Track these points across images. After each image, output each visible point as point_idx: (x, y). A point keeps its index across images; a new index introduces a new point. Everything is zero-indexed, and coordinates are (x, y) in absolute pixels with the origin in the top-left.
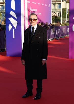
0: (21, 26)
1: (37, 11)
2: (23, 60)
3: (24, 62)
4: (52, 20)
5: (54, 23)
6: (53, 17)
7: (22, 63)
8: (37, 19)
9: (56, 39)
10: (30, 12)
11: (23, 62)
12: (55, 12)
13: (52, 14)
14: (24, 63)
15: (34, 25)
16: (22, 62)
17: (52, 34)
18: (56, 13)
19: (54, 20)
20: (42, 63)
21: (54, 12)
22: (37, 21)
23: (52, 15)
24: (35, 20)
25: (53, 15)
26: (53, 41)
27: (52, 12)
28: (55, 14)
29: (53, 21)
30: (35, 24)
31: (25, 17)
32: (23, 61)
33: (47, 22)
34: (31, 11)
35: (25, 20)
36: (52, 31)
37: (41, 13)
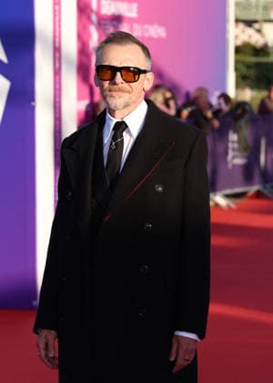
0: (33, 109)
1: (139, 12)
2: (44, 333)
3: (54, 344)
4: (236, 69)
5: (248, 95)
6: (238, 50)
7: (43, 353)
8: (145, 72)
9: (258, 195)
10: (94, 18)
11: (46, 349)
12: (256, 22)
13: (236, 35)
14: (51, 355)
15: (127, 105)
16: (42, 346)
17: (235, 159)
18: (259, 31)
19: (244, 70)
20: (172, 359)
21: (249, 23)
22: (147, 81)
23: (236, 37)
24: (133, 74)
25: (239, 43)
26: (240, 210)
27: (237, 21)
28: (250, 31)
29: (242, 80)
30: (136, 103)
31: (57, 50)
32: (49, 336)
33: (201, 89)
34: (98, 14)
35: (57, 73)
36: (236, 146)
37: (160, 24)
